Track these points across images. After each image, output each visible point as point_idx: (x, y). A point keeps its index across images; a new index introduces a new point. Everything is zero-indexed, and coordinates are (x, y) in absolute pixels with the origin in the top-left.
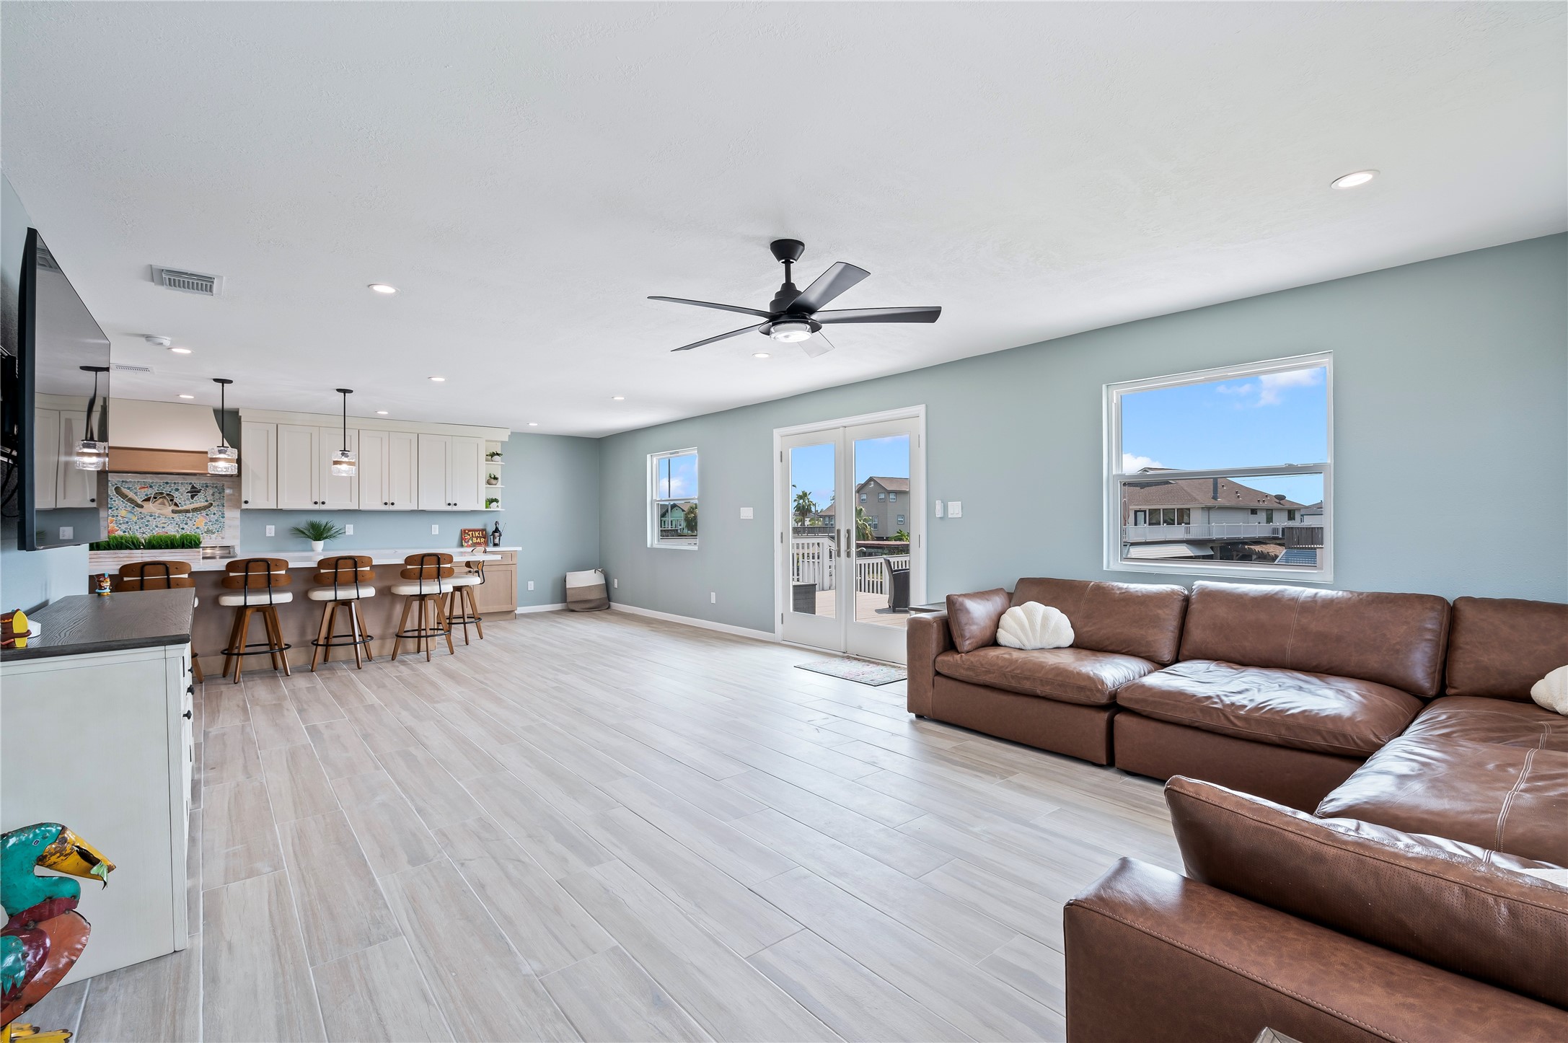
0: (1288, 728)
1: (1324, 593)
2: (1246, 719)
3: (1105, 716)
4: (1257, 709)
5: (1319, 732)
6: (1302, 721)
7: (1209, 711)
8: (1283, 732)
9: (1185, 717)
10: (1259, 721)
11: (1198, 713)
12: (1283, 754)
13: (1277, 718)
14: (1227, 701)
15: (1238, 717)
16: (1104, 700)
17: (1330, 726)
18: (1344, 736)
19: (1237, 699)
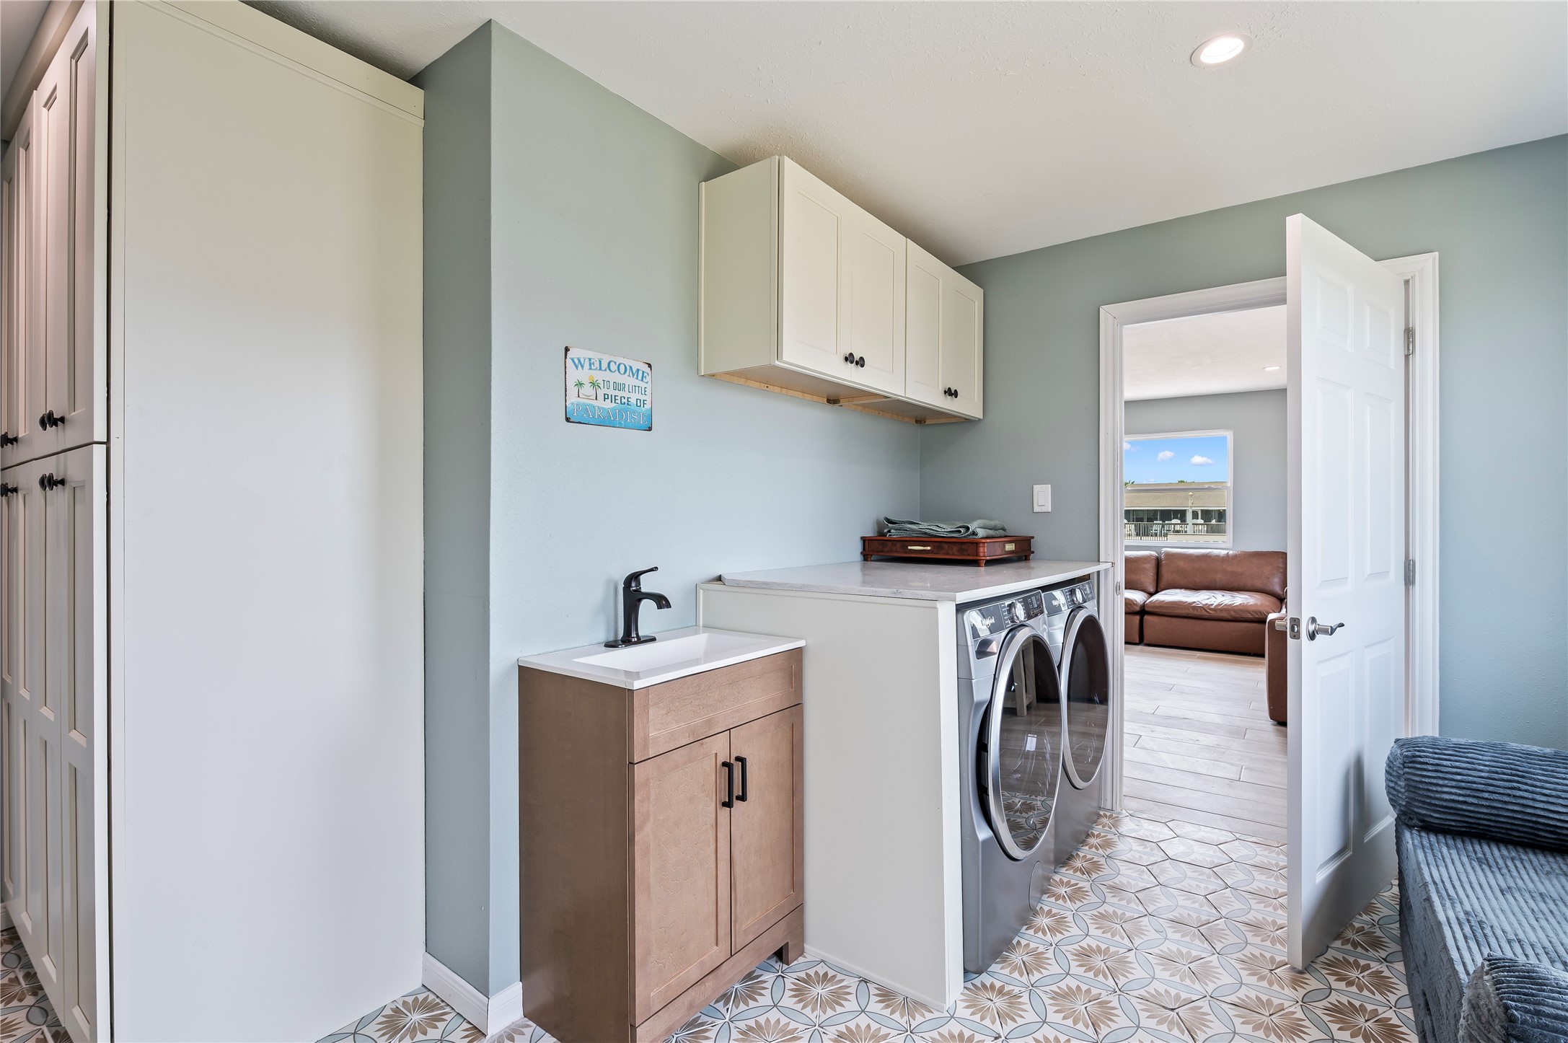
0: (1235, 611)
1: (1231, 552)
2: (1214, 610)
3: (1138, 618)
4: (1219, 605)
5: (1249, 612)
6: (1241, 608)
7: (1196, 608)
8: (1233, 613)
9: (1183, 612)
10: (1221, 610)
11: (1191, 610)
12: (1232, 624)
13: (1228, 609)
14: (1204, 603)
15: (1211, 609)
16: (1138, 609)
17: (1254, 608)
18: (1260, 612)
19: (1208, 602)
